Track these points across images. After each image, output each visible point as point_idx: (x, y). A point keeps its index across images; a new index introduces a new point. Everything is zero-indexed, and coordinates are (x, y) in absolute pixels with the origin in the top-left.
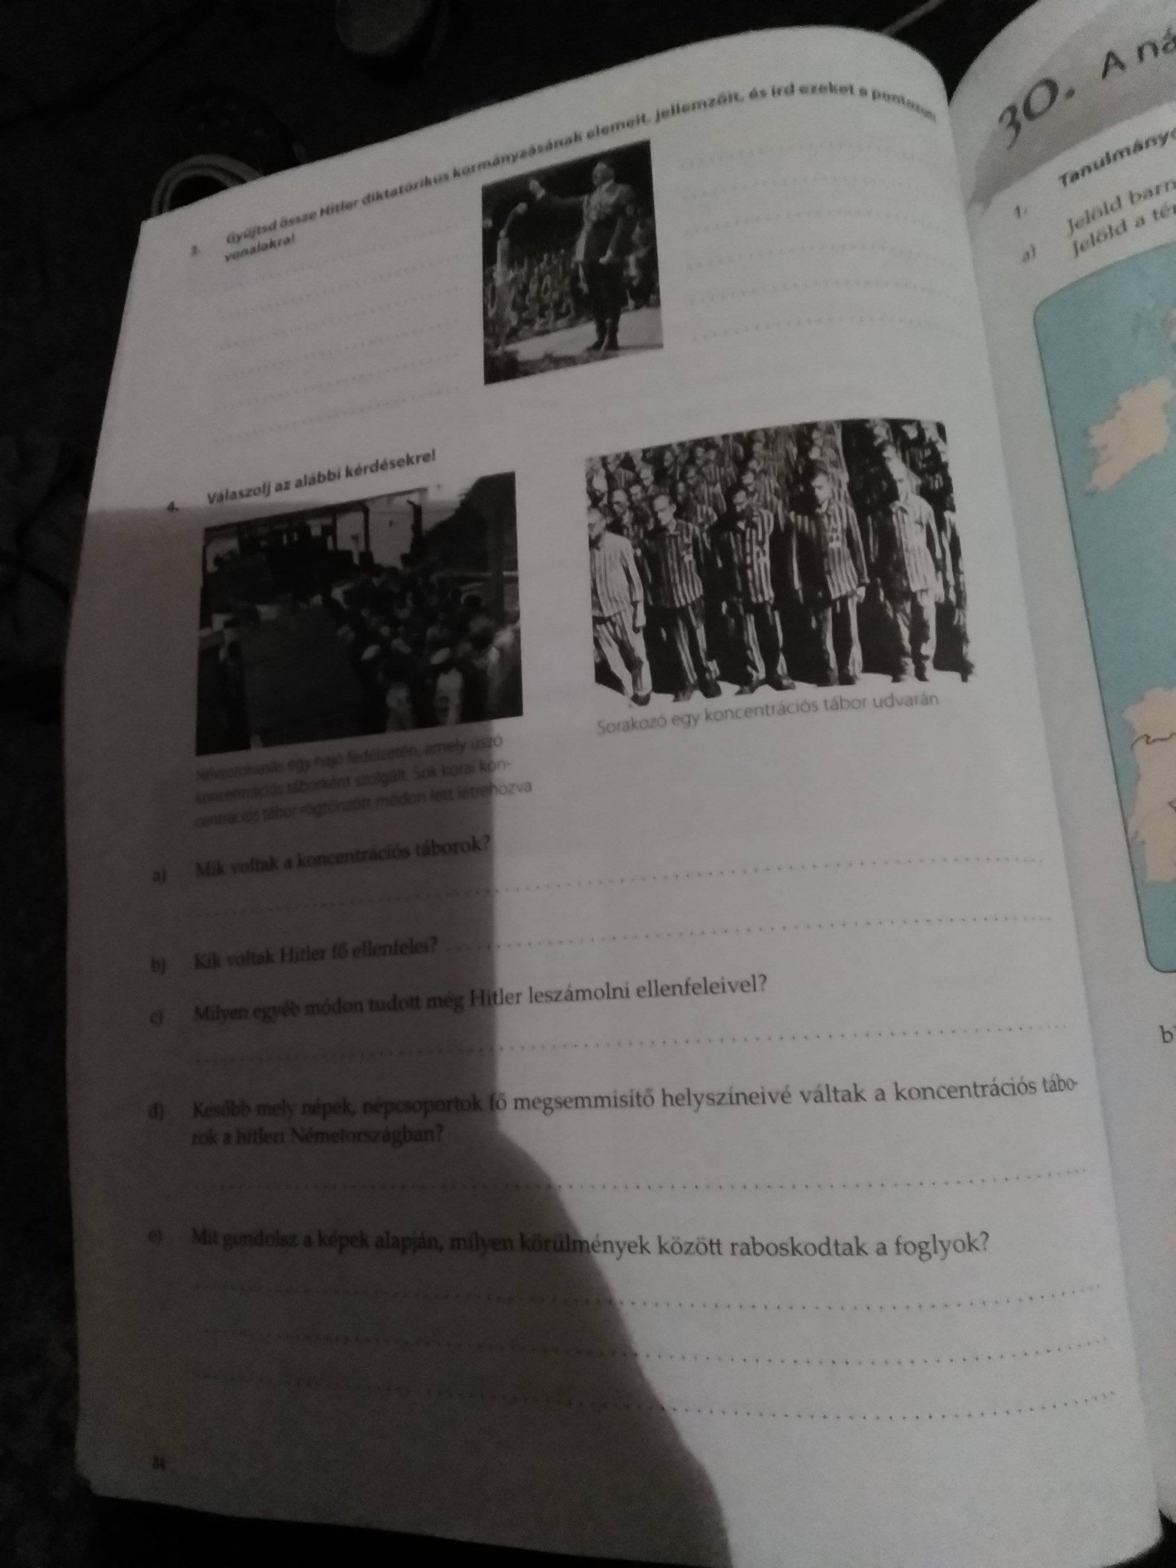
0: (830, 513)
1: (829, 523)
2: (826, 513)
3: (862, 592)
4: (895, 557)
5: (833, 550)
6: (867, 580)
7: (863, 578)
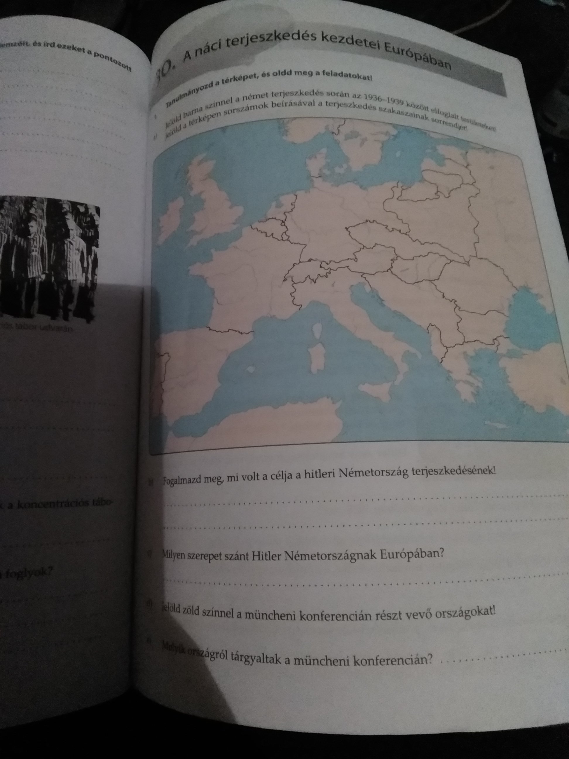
0: (35, 239)
1: (33, 243)
2: (33, 239)
3: (43, 277)
4: (63, 263)
5: (33, 255)
6: (47, 272)
7: (46, 271)
